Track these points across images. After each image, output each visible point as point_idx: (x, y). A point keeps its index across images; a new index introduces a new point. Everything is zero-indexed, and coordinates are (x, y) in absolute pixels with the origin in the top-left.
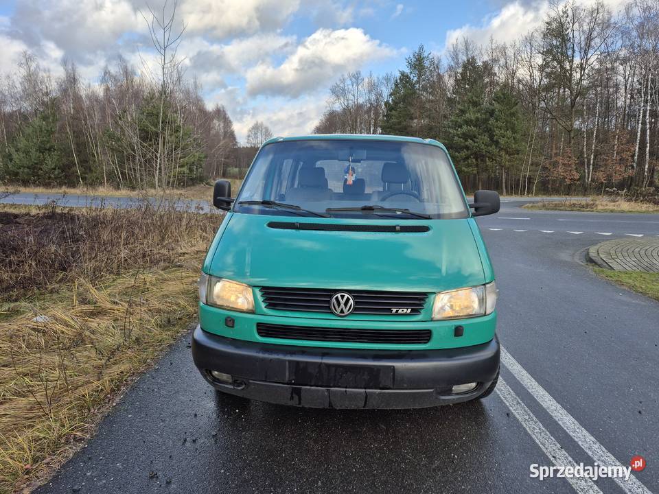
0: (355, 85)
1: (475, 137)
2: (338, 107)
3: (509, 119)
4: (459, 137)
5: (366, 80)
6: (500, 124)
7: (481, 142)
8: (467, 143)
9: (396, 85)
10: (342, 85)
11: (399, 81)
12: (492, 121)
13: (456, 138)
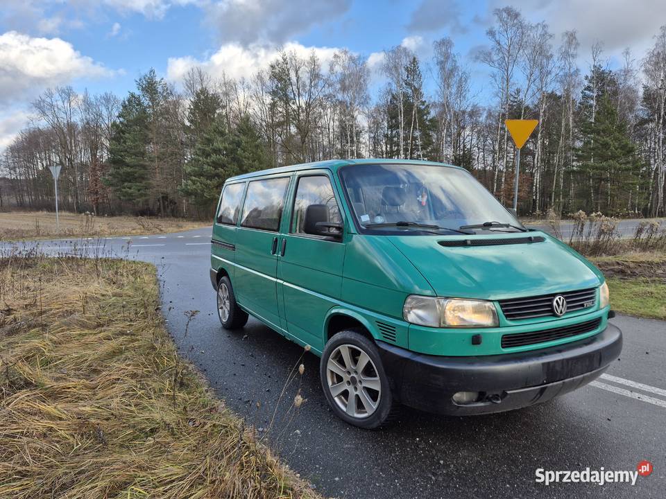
0: (66, 101)
1: (225, 166)
2: (43, 124)
3: (254, 150)
4: (209, 165)
5: (81, 97)
6: (247, 154)
7: (232, 171)
8: (217, 171)
9: (125, 107)
10: (48, 100)
11: (127, 103)
12: (239, 151)
13: (206, 166)
